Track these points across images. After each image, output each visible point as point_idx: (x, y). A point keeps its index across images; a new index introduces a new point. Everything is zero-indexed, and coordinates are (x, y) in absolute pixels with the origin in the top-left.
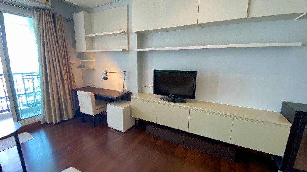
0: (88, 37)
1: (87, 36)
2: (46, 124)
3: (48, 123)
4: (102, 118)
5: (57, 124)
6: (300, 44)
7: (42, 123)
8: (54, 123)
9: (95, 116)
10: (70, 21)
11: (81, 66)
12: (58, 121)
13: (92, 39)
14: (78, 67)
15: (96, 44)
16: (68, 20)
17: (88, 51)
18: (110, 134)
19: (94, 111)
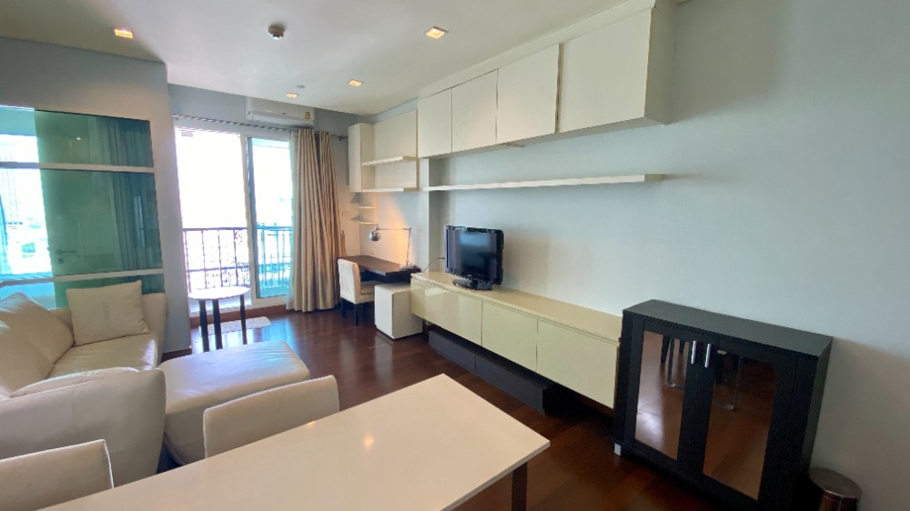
0: (366, 167)
1: (364, 164)
2: (292, 312)
3: (296, 309)
4: (367, 309)
5: (307, 313)
6: (642, 178)
7: (287, 308)
8: (304, 311)
9: (357, 305)
10: (344, 138)
11: (359, 218)
12: (309, 309)
13: (373, 169)
14: (353, 219)
15: (379, 179)
16: (341, 138)
17: (364, 191)
18: (378, 340)
19: (356, 296)
